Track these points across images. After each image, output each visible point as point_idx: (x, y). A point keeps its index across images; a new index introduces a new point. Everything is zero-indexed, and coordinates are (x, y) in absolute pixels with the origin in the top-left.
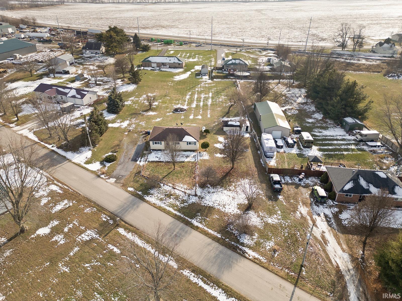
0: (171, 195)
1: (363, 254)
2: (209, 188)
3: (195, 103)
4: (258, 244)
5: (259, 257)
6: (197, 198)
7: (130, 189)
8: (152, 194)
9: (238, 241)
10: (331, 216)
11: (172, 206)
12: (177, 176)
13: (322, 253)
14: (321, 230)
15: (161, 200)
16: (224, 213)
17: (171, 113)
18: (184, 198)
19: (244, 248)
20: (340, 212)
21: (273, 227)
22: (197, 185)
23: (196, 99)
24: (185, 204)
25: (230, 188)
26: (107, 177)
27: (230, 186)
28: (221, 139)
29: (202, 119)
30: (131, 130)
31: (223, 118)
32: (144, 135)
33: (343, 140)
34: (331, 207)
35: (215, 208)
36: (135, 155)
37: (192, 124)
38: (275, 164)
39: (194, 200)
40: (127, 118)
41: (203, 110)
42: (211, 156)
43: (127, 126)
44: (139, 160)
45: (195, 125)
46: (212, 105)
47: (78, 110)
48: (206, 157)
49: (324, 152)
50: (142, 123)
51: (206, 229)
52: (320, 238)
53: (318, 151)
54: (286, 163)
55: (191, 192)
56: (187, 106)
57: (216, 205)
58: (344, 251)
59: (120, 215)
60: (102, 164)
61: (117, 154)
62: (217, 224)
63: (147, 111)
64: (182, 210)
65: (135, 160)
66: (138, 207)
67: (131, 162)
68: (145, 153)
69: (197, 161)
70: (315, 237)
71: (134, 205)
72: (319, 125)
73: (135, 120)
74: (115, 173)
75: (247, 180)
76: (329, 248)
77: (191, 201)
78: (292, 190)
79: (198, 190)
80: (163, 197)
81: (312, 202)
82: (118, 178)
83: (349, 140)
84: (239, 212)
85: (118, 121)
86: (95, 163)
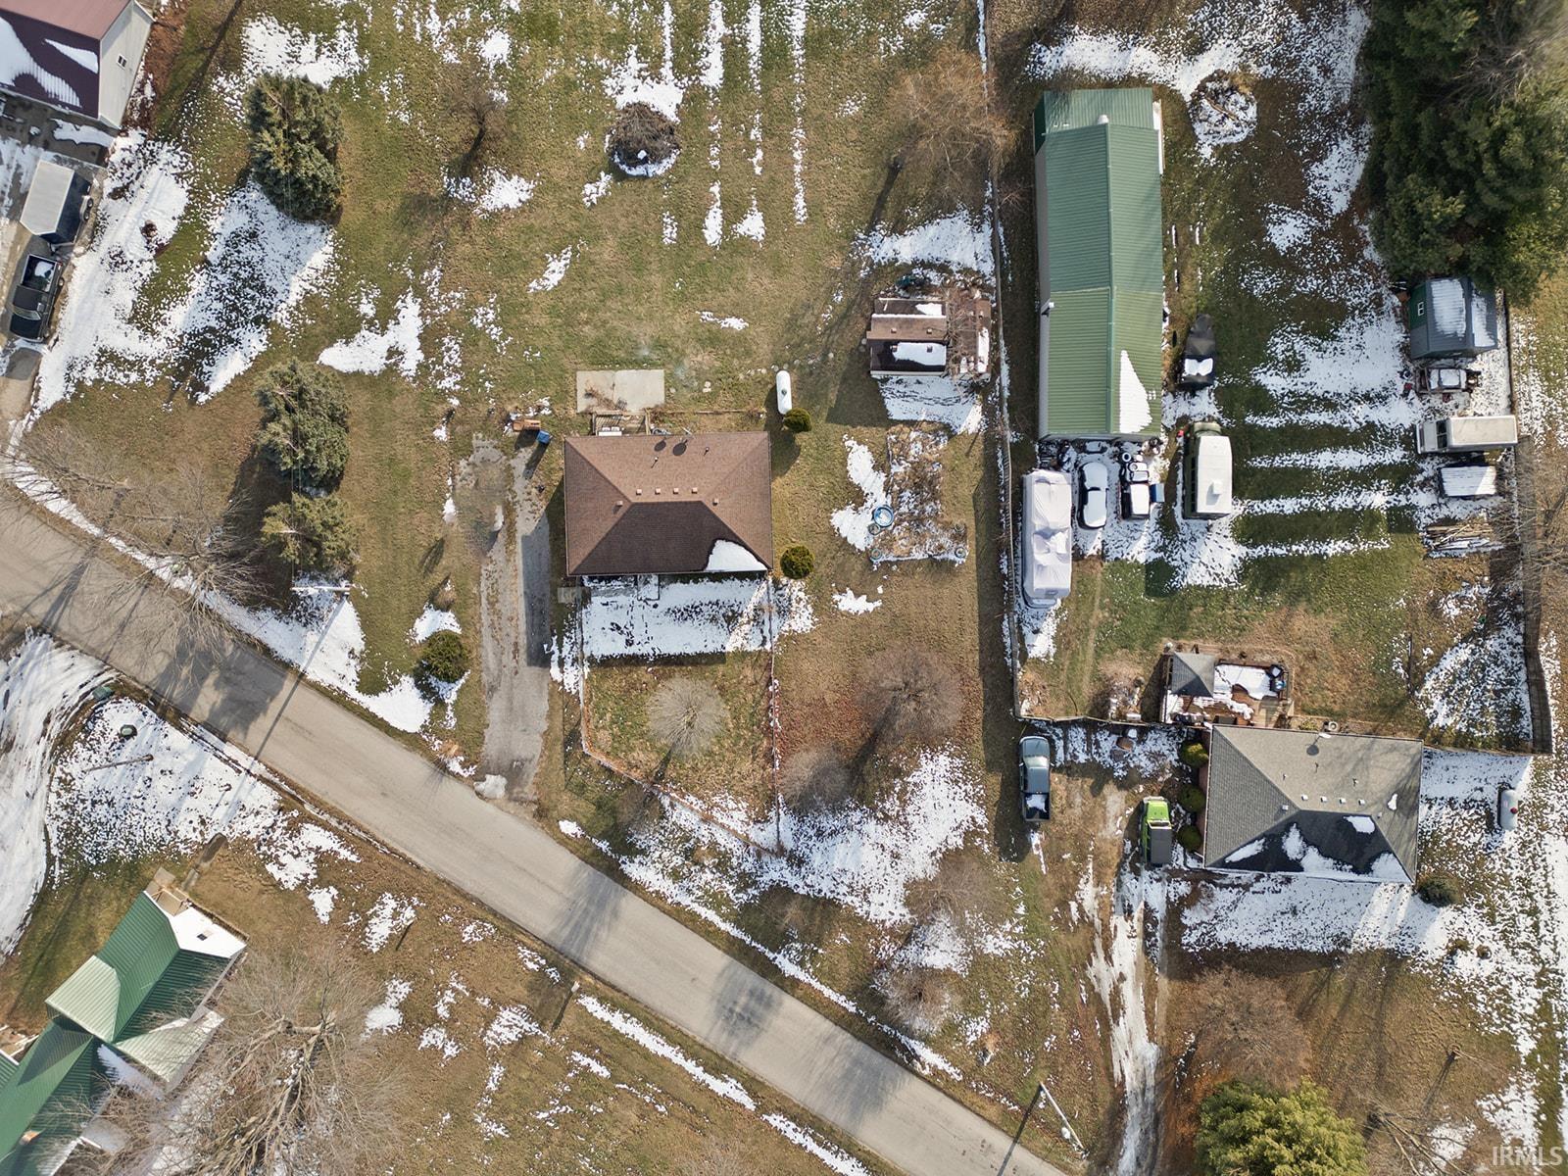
0: (704, 853)
1: (1194, 1046)
2: (819, 810)
5: (946, 1067)
6: (784, 861)
7: (569, 828)
8: (643, 852)
9: (898, 1023)
10: (1160, 914)
11: (715, 901)
13: (1095, 1046)
14: (1115, 971)
15: (676, 875)
16: (865, 923)
17: (605, 181)
18: (747, 866)
19: (912, 1042)
20: (1190, 900)
21: (994, 967)
22: (781, 799)
24: (752, 891)
25: (888, 805)
26: (472, 771)
27: (886, 792)
28: (860, 465)
29: (769, 256)
30: (455, 402)
31: (871, 229)
32: (526, 454)
33: (1367, 436)
34: (1175, 874)
35: (839, 906)
36: (531, 625)
37: (721, 312)
38: (1053, 651)
39: (777, 872)
40: (398, 260)
41: (767, 132)
42: (822, 606)
43: (421, 356)
44: (555, 658)
45: (736, 324)
46: (813, 43)
47: (117, 194)
48: (802, 621)
49: (1254, 545)
50: (484, 317)
51: (817, 985)
52: (1107, 999)
53: (1230, 543)
54: (1093, 635)
55: (764, 836)
56: (679, 70)
57: (843, 889)
58: (1150, 1040)
59: (573, 951)
60: (427, 691)
61: (459, 620)
62: (844, 967)
63: (470, 162)
64: (742, 917)
65: (541, 659)
66: (615, 914)
67: (530, 673)
68: (563, 600)
69: (768, 647)
70: (1095, 998)
71: (601, 904)
72: (1313, 283)
73: (444, 288)
74: (491, 748)
75: (943, 760)
76: (1120, 1033)
77: (766, 878)
78: (1078, 800)
79: (783, 827)
80: (678, 860)
81: (1126, 856)
82: (513, 773)
83: (1388, 439)
84: (908, 916)
85: (367, 309)
86: (396, 682)
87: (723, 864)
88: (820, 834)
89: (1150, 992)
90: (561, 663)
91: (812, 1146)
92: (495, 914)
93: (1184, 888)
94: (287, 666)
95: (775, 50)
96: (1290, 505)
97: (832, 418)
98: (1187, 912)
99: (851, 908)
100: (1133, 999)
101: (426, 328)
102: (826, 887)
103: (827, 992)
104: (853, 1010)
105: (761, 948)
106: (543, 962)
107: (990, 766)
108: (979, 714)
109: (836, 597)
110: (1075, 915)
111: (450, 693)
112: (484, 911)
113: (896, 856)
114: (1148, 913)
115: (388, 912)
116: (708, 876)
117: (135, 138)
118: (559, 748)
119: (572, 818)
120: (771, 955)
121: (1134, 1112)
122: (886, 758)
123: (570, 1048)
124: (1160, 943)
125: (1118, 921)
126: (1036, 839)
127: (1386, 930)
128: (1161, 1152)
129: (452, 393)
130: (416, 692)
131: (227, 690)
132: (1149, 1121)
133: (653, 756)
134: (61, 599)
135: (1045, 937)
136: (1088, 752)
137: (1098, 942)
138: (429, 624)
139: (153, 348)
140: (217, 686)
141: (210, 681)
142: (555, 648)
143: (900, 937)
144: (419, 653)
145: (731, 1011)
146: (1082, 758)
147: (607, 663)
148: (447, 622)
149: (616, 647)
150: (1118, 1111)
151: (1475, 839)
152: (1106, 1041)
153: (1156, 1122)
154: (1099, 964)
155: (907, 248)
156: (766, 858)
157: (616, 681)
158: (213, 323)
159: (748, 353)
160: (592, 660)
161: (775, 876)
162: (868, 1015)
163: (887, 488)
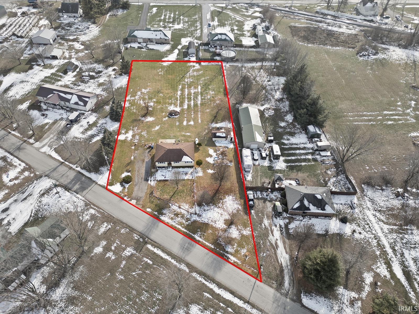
0: (179, 214)
1: (297, 255)
2: (204, 206)
3: (186, 102)
4: (237, 251)
5: (237, 261)
6: (196, 216)
7: (149, 210)
8: (165, 214)
9: (224, 250)
10: (283, 226)
11: (181, 224)
12: (181, 196)
13: (274, 255)
14: (275, 238)
15: (172, 219)
16: (215, 228)
17: (167, 118)
18: (188, 217)
19: (228, 255)
20: (289, 223)
21: (246, 237)
22: (196, 204)
23: (187, 97)
24: (189, 222)
25: (219, 205)
26: (129, 199)
27: (219, 203)
28: (211, 151)
29: (195, 126)
30: (137, 143)
31: (212, 123)
32: (148, 150)
33: (304, 148)
34: (284, 218)
35: (209, 225)
36: (145, 175)
37: (186, 132)
38: (252, 179)
39: (195, 218)
40: (130, 126)
41: (194, 113)
42: (204, 171)
43: (131, 138)
44: (150, 180)
45: (189, 134)
46: (202, 104)
47: (84, 118)
48: (200, 174)
49: (288, 163)
50: (144, 133)
51: (204, 242)
52: (274, 244)
53: (284, 163)
54: (259, 177)
55: (192, 211)
56: (180, 106)
57: (210, 221)
58: (286, 253)
59: (147, 234)
60: (122, 185)
61: (131, 174)
62: (211, 237)
63: (145, 116)
64: (187, 227)
65: (147, 180)
66: (157, 226)
67: (144, 182)
68: (152, 171)
69: (193, 178)
70: (271, 244)
71: (154, 224)
72: (289, 130)
73: (137, 129)
74: (134, 195)
75: (231, 197)
76: (279, 252)
77: (192, 219)
78: (261, 204)
79: (197, 209)
80: (173, 216)
81: (273, 215)
82: (138, 200)
83: (309, 149)
84: (225, 227)
85: (123, 132)
86: (116, 184)
87: (183, 217)
88: (204, 210)
89: (284, 243)
90: (151, 181)
91: (204, 281)
92: (129, 226)
93: (287, 221)
94: (94, 181)
95: (196, 105)
96: (293, 158)
97: (206, 145)
98: (289, 226)
99: (212, 225)
100: (280, 244)
101: (133, 134)
102: (206, 221)
103: (207, 244)
104: (213, 247)
105: (191, 234)
106: (139, 237)
107: (241, 198)
108: (237, 189)
109: (207, 170)
110: (264, 227)
111: (127, 186)
112: (127, 226)
113: (222, 215)
114: (280, 226)
115: (105, 226)
116: (179, 219)
117: (90, 112)
118: (148, 195)
119: (149, 208)
120: (193, 235)
121: (286, 271)
122: (219, 197)
123: (143, 257)
124: (284, 232)
125: (273, 227)
126: (253, 211)
127: (336, 229)
128: (295, 282)
129: (136, 142)
130: (120, 186)
131: (81, 185)
132: (290, 274)
133: (169, 196)
134: (52, 171)
135: (257, 231)
136: (261, 195)
137: (270, 232)
138: (125, 175)
139: (84, 136)
140: (79, 185)
141: (78, 184)
142: (150, 178)
143: (224, 231)
144: (122, 179)
145: (184, 247)
146: (260, 197)
147: (160, 181)
148: (129, 174)
149: (163, 178)
150: (282, 271)
151: (349, 211)
152: (276, 254)
153: (293, 274)
154: (271, 237)
155: (218, 125)
156: (192, 215)
157: (162, 184)
158: (96, 133)
159: (190, 137)
160: (157, 180)
161: (195, 219)
162: (217, 249)
163: (216, 155)
